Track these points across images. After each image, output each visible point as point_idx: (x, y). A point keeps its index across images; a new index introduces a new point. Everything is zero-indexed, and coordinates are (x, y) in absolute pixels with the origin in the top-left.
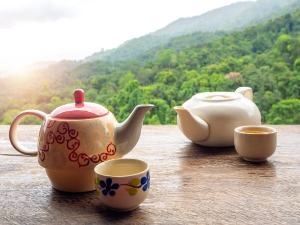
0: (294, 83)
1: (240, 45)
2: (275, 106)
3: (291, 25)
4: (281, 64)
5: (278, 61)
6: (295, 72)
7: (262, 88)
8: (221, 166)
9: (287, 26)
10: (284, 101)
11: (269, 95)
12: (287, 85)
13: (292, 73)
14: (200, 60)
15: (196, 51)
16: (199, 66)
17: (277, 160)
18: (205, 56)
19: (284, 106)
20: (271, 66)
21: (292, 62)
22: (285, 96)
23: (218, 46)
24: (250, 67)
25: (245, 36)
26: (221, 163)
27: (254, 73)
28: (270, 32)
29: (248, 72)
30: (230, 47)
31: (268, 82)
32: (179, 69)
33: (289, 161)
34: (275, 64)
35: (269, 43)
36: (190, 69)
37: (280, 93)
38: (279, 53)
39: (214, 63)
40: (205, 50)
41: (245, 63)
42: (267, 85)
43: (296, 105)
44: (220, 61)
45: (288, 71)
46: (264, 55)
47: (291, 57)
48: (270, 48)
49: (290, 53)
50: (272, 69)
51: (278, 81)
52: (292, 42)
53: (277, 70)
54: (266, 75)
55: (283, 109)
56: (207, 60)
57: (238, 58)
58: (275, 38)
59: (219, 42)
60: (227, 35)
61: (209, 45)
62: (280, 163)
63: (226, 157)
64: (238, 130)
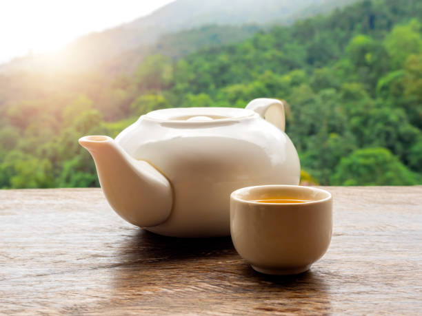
0: (377, 121)
1: (285, 51)
2: (345, 161)
3: (372, 19)
4: (355, 87)
5: (351, 81)
6: (379, 101)
7: (324, 129)
8: (190, 289)
9: (366, 20)
10: (360, 152)
11: (336, 141)
12: (365, 123)
13: (373, 103)
14: (215, 76)
15: (207, 60)
16: (212, 87)
17: (333, 269)
18: (223, 69)
19: (361, 161)
20: (338, 89)
21: (373, 83)
22: (363, 142)
23: (246, 52)
24: (303, 91)
25: (295, 35)
26: (192, 280)
27: (310, 101)
28: (337, 30)
29: (299, 99)
30: (268, 55)
31: (333, 117)
32: (177, 92)
33: (361, 271)
34: (346, 86)
35: (335, 49)
36: (197, 93)
37: (353, 138)
38: (352, 67)
39: (239, 82)
40: (224, 58)
41: (295, 83)
42: (332, 122)
43: (380, 159)
44: (251, 79)
45: (367, 100)
46: (326, 71)
47: (372, 75)
48: (337, 59)
49: (371, 67)
50: (340, 95)
51: (351, 116)
52: (373, 49)
53: (349, 96)
54: (330, 105)
55: (359, 166)
56: (226, 77)
57: (282, 73)
58: (346, 40)
59: (248, 45)
60: (262, 33)
61: (231, 50)
62: (340, 277)
63: (211, 263)
64: (239, 195)
